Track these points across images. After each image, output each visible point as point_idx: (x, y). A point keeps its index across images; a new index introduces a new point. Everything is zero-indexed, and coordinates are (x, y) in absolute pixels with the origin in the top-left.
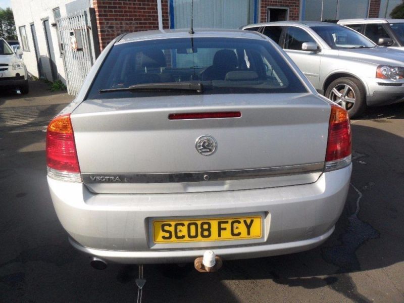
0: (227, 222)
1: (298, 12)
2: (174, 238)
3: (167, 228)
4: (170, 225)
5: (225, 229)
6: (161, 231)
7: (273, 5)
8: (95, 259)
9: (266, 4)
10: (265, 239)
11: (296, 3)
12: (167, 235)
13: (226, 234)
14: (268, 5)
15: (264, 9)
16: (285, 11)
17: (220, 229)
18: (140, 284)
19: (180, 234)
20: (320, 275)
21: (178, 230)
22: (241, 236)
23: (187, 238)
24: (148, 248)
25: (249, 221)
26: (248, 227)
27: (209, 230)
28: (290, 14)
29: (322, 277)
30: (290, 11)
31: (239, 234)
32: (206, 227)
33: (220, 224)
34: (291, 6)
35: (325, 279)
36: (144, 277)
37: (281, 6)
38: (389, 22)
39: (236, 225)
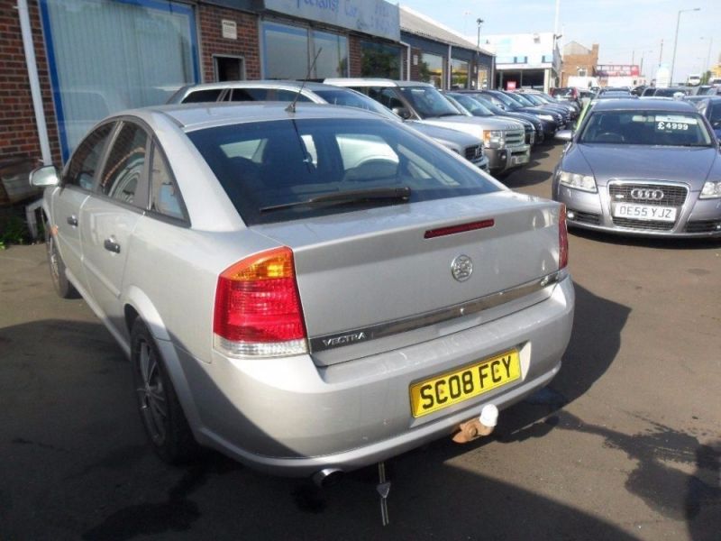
0: (486, 366)
1: (258, 63)
2: (436, 404)
3: (427, 392)
4: (429, 387)
5: (486, 376)
6: (421, 398)
7: (220, 52)
8: (326, 472)
9: (210, 50)
10: (524, 377)
11: (253, 50)
12: (428, 401)
13: (488, 382)
14: (214, 51)
15: (208, 57)
16: (237, 61)
17: (482, 377)
18: (385, 490)
19: (441, 397)
20: (539, 419)
21: (439, 391)
22: (502, 380)
23: (450, 399)
24: (406, 428)
25: (506, 359)
26: (507, 366)
27: (470, 382)
28: (247, 66)
29: (542, 420)
30: (247, 63)
31: (500, 379)
32: (467, 378)
33: (481, 369)
34: (247, 53)
35: (547, 422)
36: (387, 480)
37: (233, 53)
38: (400, 85)
39: (495, 366)
